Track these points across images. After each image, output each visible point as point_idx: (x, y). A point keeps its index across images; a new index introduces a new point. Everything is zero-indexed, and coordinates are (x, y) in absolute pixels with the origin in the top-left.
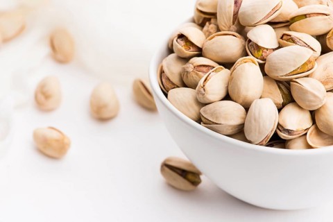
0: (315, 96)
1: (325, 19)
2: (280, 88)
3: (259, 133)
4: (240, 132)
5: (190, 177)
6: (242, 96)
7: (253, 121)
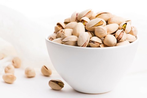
0: (103, 29)
1: (108, 14)
2: (91, 34)
3: (83, 41)
4: (76, 44)
5: (59, 83)
6: (77, 33)
7: (80, 38)
